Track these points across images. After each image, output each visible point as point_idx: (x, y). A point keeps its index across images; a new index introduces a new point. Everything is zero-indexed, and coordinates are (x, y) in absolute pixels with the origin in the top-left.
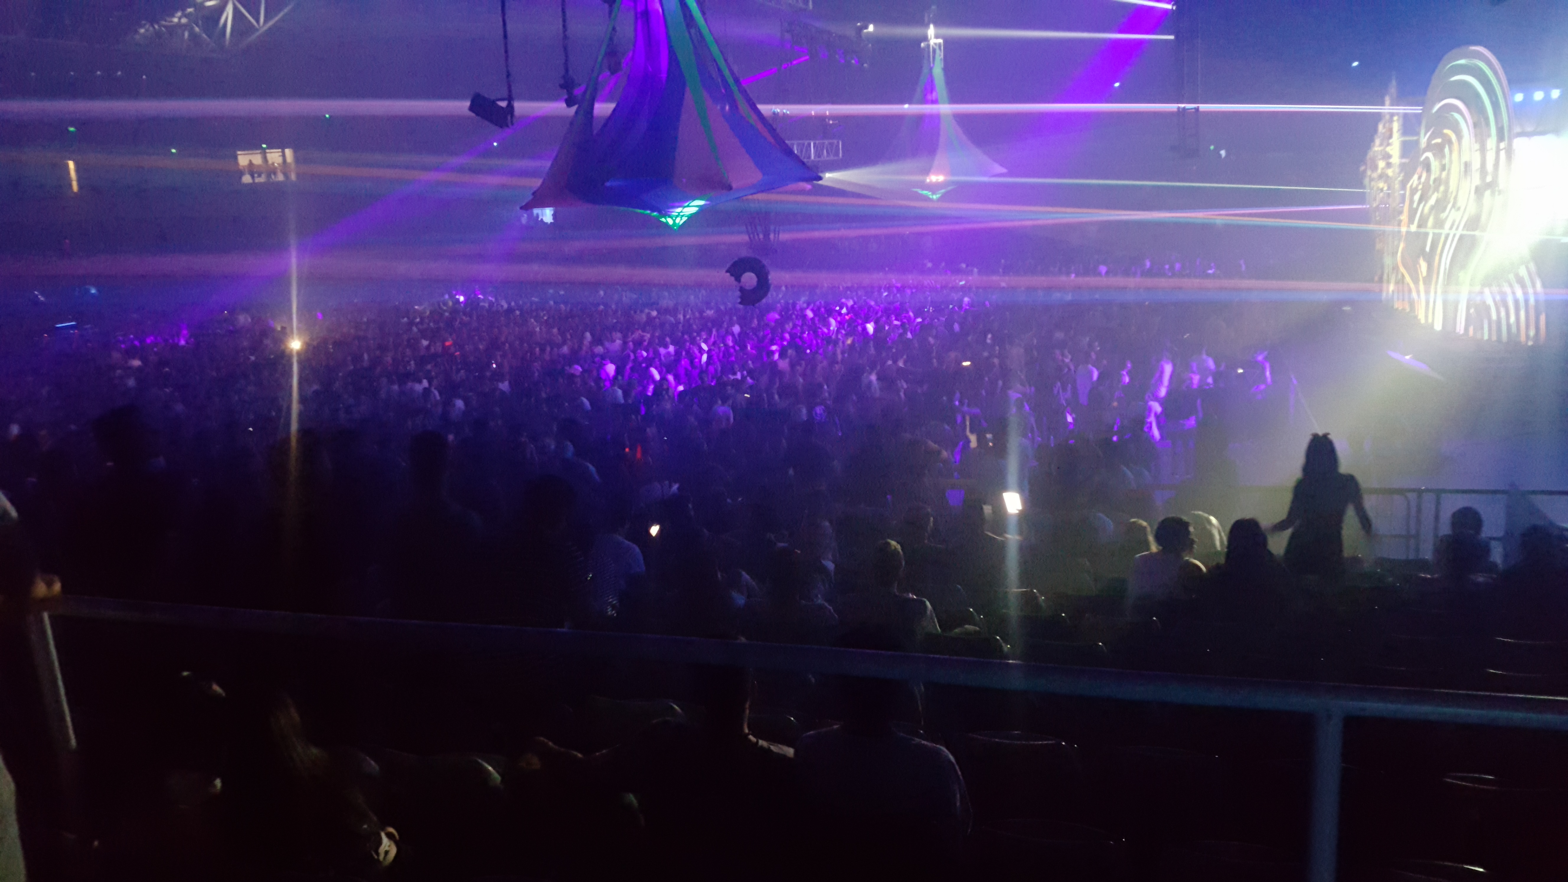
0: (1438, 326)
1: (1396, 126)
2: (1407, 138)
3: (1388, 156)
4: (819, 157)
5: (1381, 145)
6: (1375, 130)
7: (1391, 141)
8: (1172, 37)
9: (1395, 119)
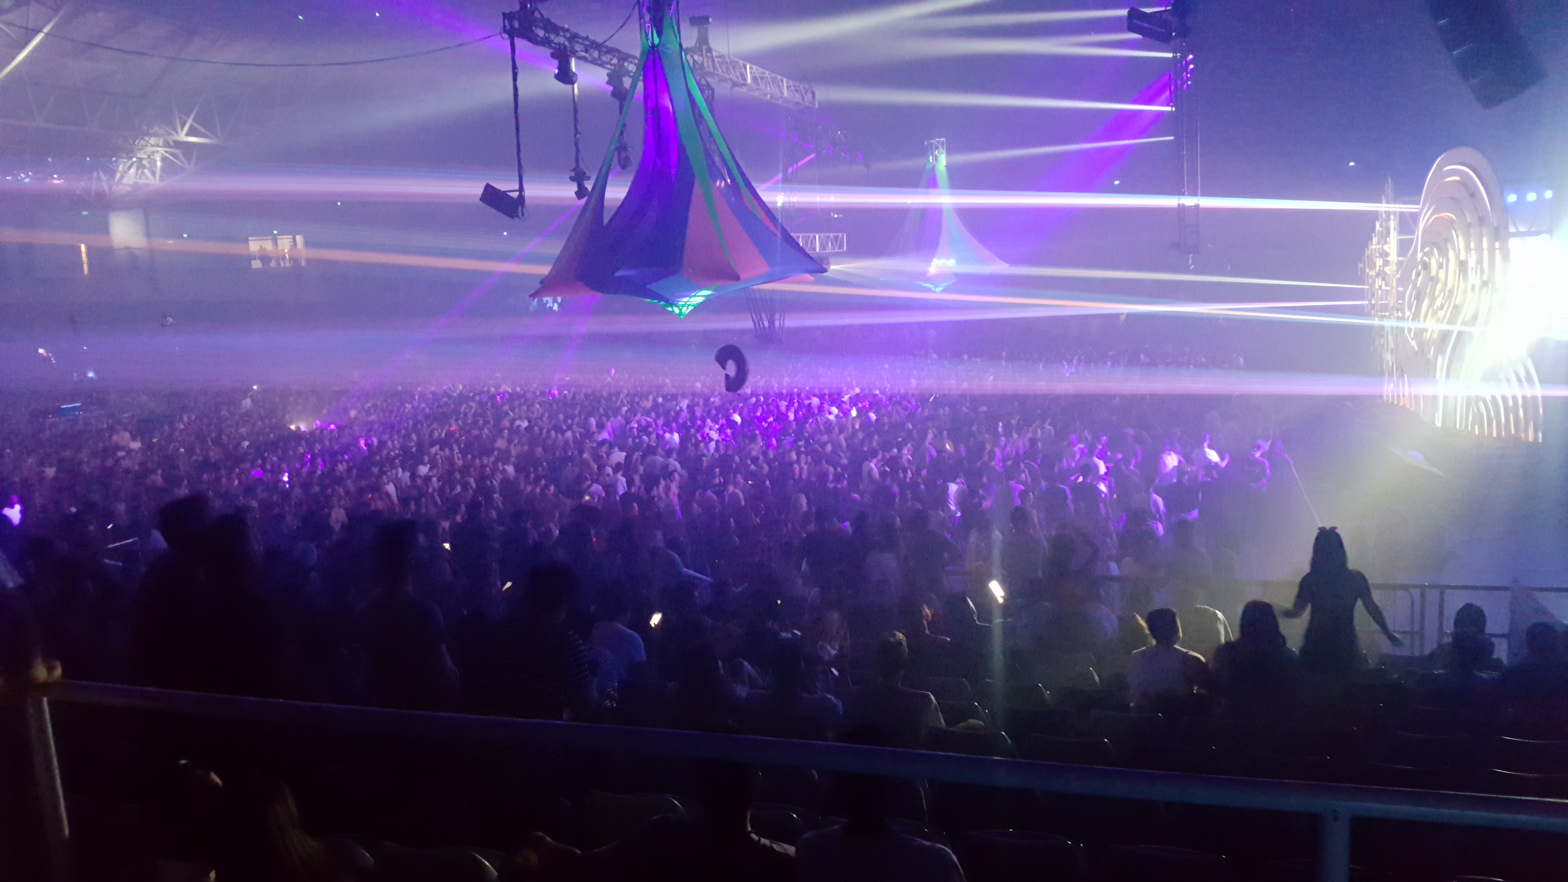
0: (1439, 424)
1: (1393, 224)
2: (1404, 237)
3: (1385, 255)
4: (824, 249)
5: (1378, 243)
6: (1372, 228)
7: (1388, 239)
8: (1172, 138)
9: (1392, 217)
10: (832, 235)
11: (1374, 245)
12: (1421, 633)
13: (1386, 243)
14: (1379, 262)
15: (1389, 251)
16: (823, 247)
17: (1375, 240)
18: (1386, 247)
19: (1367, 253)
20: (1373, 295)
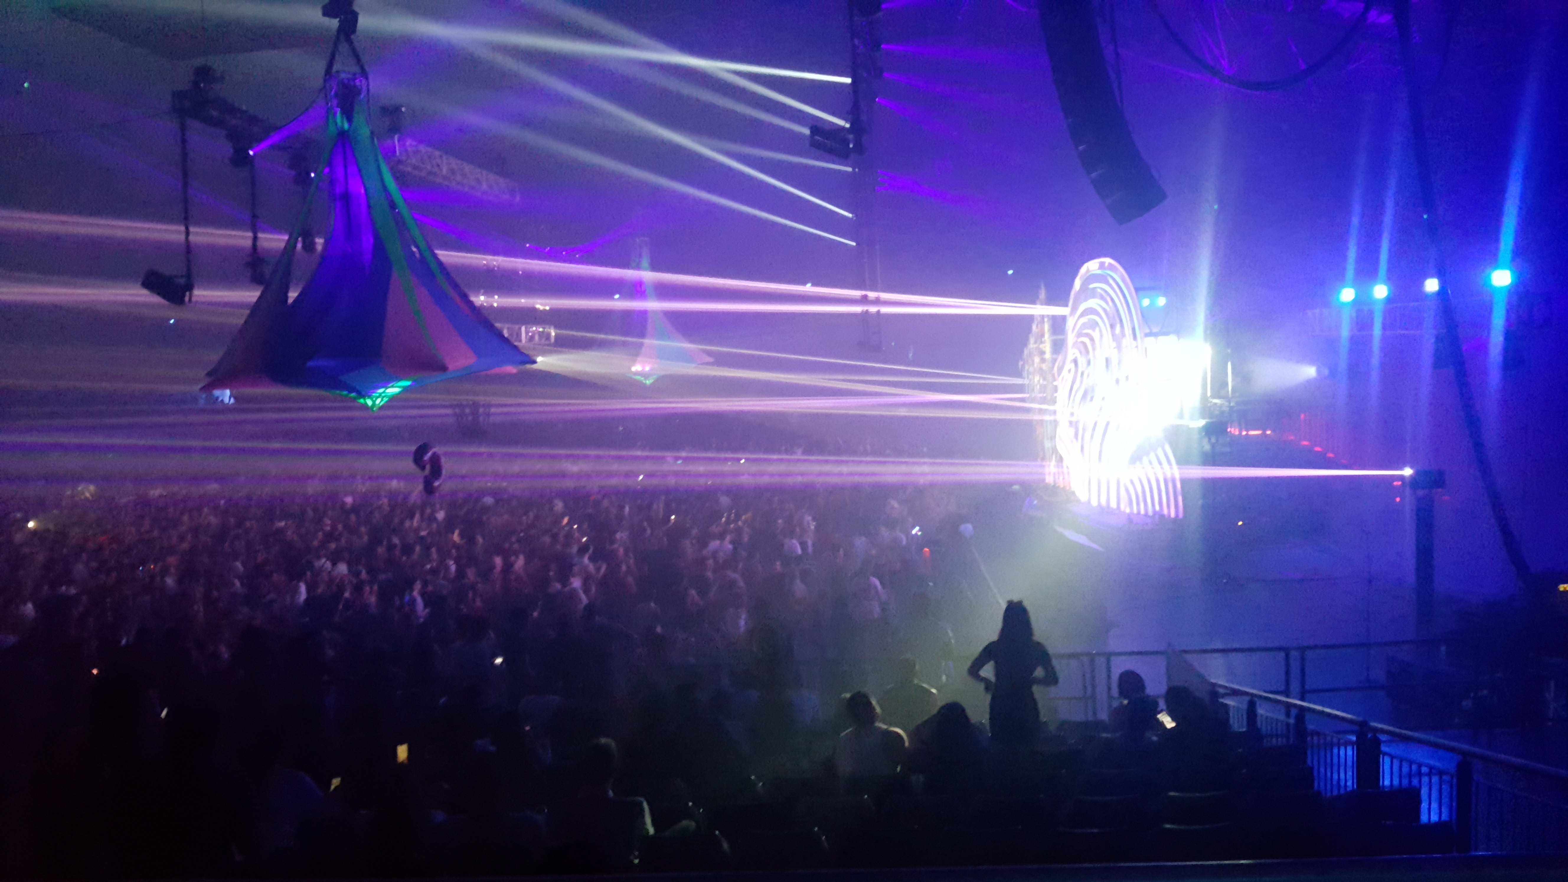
0: (1094, 503)
1: (1047, 327)
2: (1055, 337)
3: (1042, 353)
4: (531, 340)
5: (1035, 342)
6: (1029, 330)
7: (1043, 340)
8: (854, 244)
9: (1046, 320)
10: (539, 328)
11: (1032, 345)
12: (1093, 697)
13: (1042, 342)
14: (1037, 360)
15: (1044, 349)
17: (1032, 340)
18: (1041, 346)
19: (1026, 352)
20: (1032, 388)
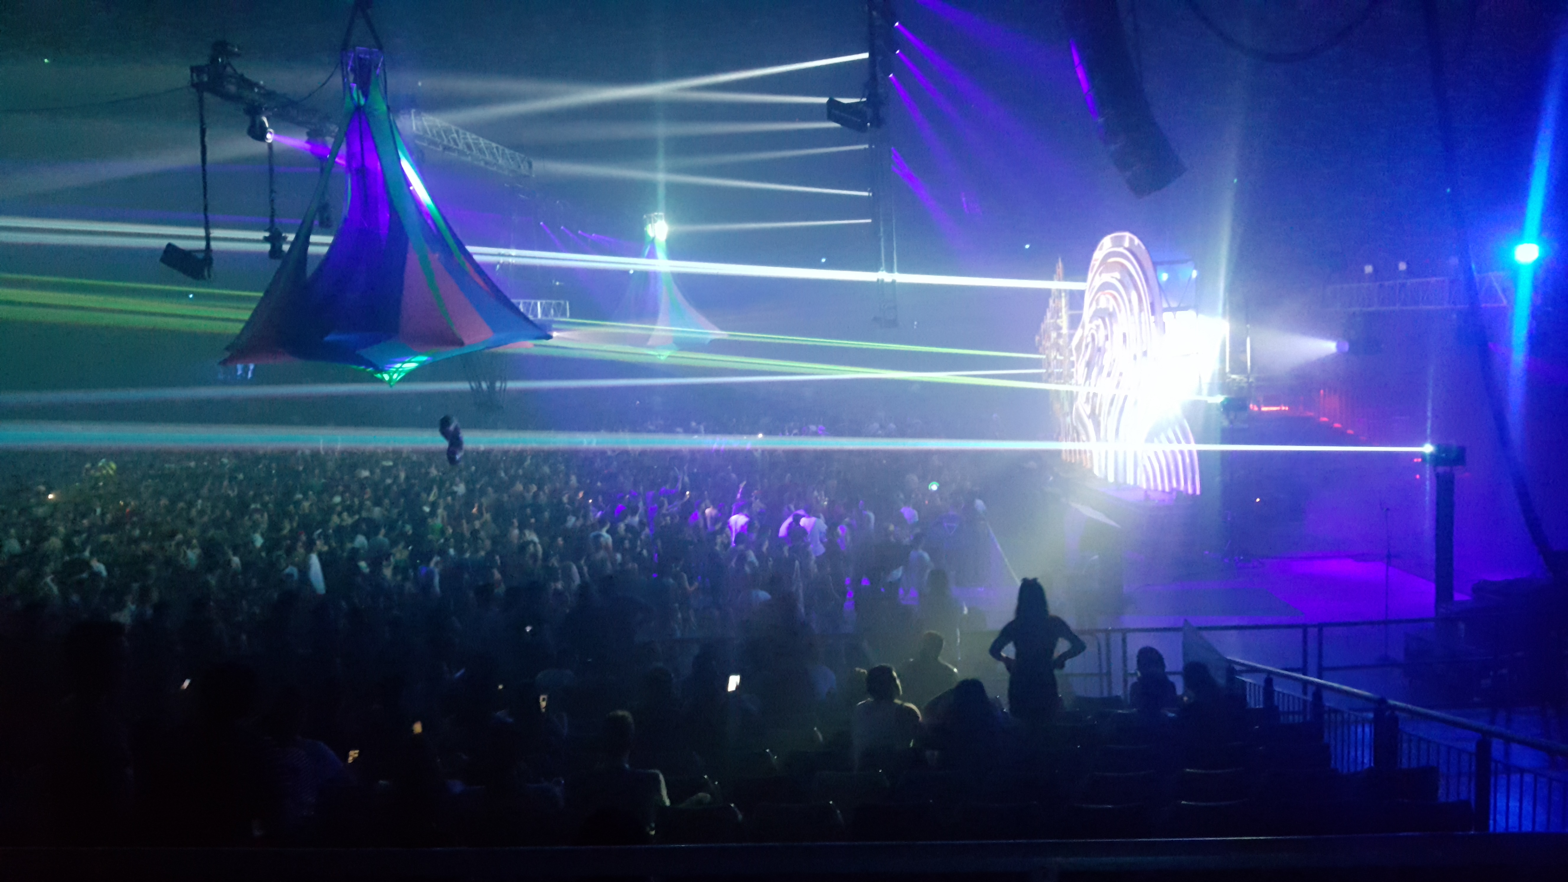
0: (1111, 479)
1: (1063, 302)
2: (1072, 312)
3: (1058, 328)
4: (546, 315)
5: (1052, 318)
6: (1046, 305)
7: (1060, 314)
8: (869, 221)
9: (1063, 294)
10: (554, 302)
11: (1049, 319)
12: (1109, 673)
13: (1058, 317)
14: (1054, 335)
15: (1061, 324)
16: (545, 312)
17: (1049, 315)
18: (1059, 321)
19: (1043, 326)
20: (1049, 364)
